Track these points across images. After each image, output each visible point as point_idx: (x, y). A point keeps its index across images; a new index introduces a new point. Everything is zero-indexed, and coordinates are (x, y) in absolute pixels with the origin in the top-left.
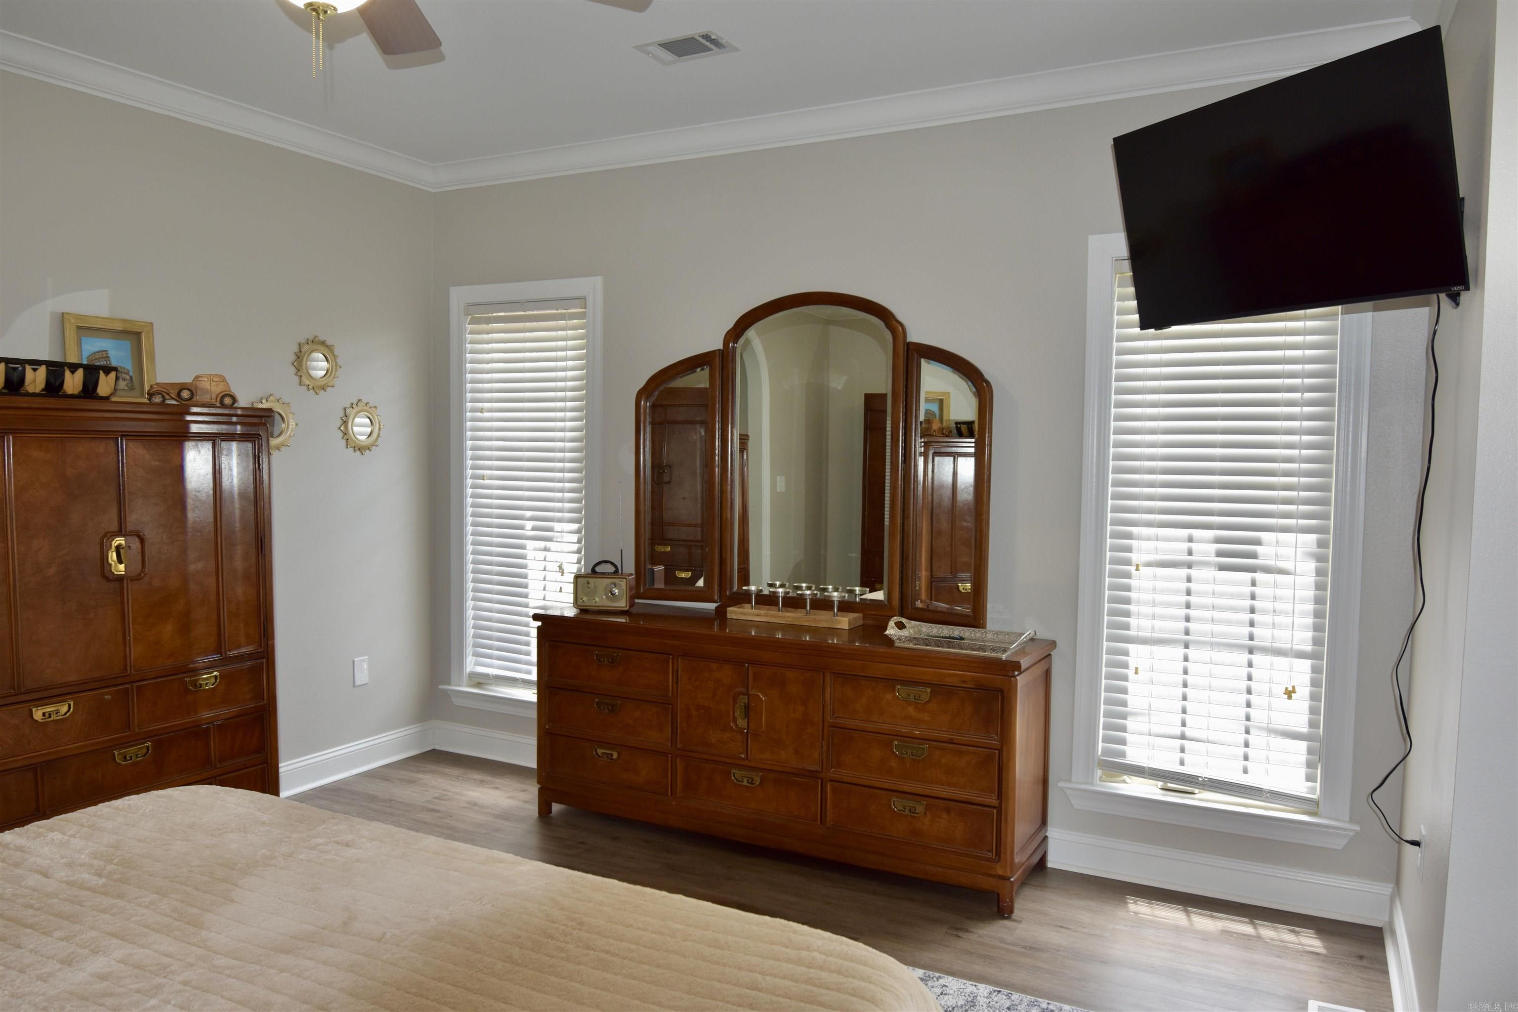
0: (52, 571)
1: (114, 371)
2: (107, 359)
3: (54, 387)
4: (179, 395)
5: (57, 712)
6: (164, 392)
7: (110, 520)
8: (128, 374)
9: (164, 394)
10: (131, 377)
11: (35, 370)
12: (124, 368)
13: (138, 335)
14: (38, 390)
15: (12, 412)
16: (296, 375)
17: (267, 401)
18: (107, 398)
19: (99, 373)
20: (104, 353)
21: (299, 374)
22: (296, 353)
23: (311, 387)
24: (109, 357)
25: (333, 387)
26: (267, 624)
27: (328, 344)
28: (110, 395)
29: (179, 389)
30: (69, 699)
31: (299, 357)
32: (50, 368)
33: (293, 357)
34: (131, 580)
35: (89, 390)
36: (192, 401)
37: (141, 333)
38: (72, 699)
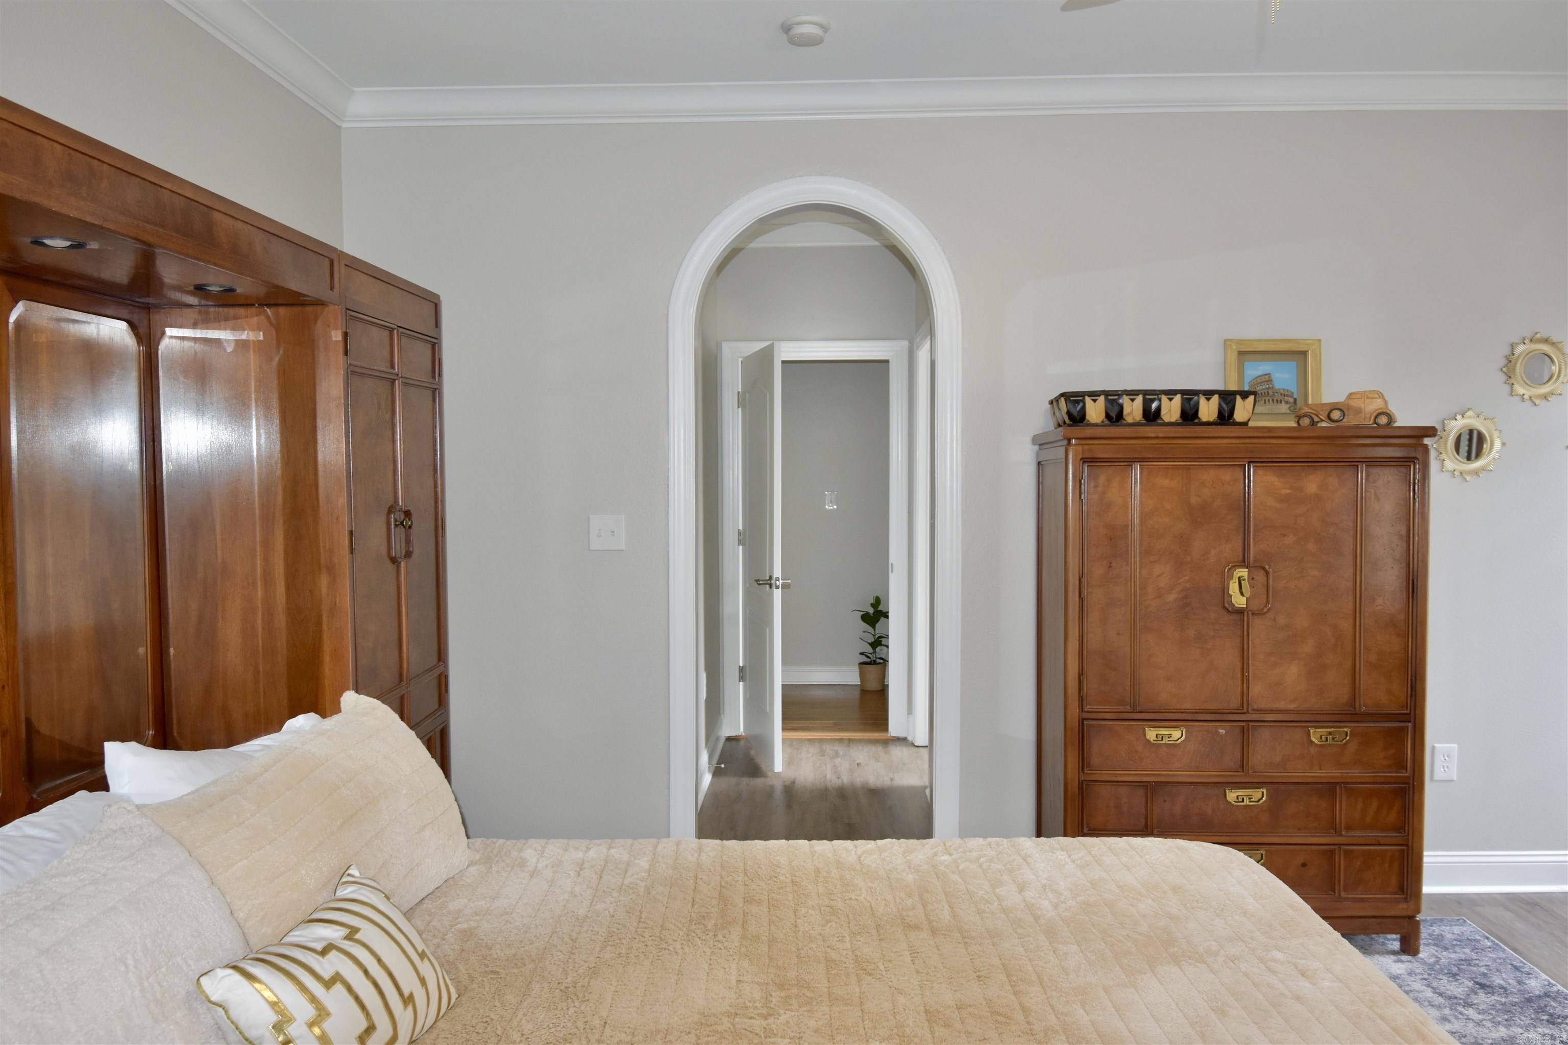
0: (1172, 597)
1: (1253, 395)
2: (1269, 383)
3: (1189, 415)
4: (1329, 417)
5: (1170, 736)
6: (1311, 413)
7: (1231, 549)
8: (1291, 396)
9: (1311, 415)
10: (1295, 400)
11: (1171, 399)
12: (1288, 391)
13: (1304, 353)
14: (1173, 420)
15: (1140, 442)
16: (1506, 383)
17: (1463, 417)
18: (1245, 424)
19: (1235, 398)
20: (1267, 377)
21: (1511, 381)
22: (1506, 357)
23: (1526, 397)
24: (1271, 381)
25: (1560, 395)
26: (1416, 682)
27: (1555, 341)
28: (1249, 420)
29: (1328, 411)
30: (1182, 726)
31: (1510, 361)
32: (1185, 397)
33: (1503, 362)
34: (1253, 614)
35: (1225, 417)
36: (1345, 422)
37: (1307, 351)
38: (1185, 726)
